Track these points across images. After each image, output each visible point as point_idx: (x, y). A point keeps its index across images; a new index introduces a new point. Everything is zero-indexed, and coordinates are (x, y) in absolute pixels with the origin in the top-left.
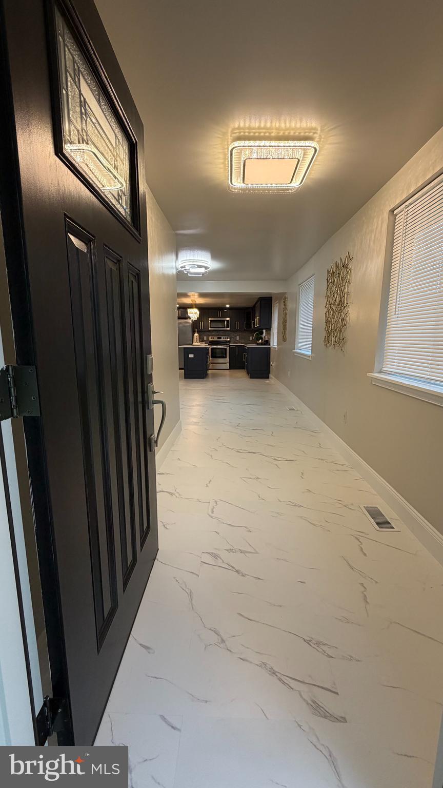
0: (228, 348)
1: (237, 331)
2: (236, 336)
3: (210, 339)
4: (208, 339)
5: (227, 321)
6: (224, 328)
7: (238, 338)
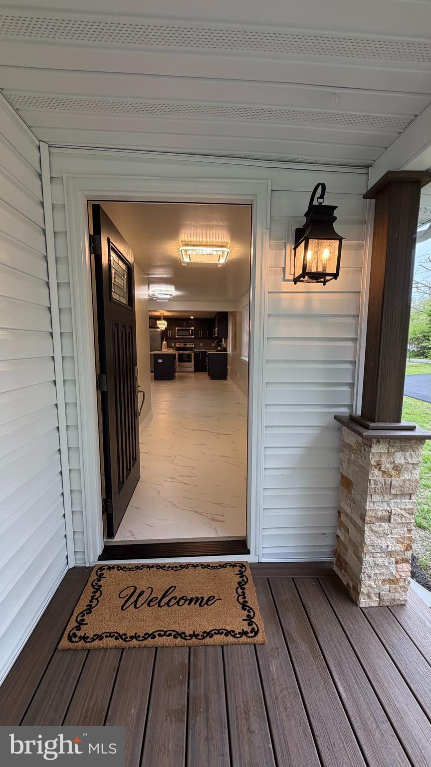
0: (193, 354)
1: (200, 339)
2: (200, 343)
3: (177, 346)
5: (192, 330)
6: (190, 336)
7: (201, 345)
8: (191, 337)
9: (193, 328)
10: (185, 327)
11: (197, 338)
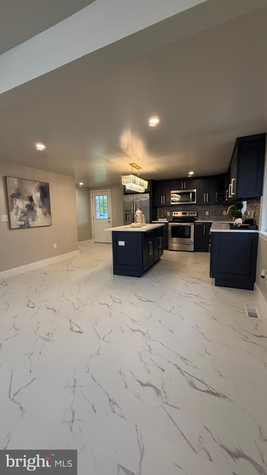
0: (193, 227)
1: (207, 204)
2: (205, 211)
3: (173, 215)
4: (171, 214)
5: (194, 193)
6: (190, 201)
7: (207, 213)
8: (191, 203)
9: (195, 190)
10: (184, 189)
11: (201, 203)
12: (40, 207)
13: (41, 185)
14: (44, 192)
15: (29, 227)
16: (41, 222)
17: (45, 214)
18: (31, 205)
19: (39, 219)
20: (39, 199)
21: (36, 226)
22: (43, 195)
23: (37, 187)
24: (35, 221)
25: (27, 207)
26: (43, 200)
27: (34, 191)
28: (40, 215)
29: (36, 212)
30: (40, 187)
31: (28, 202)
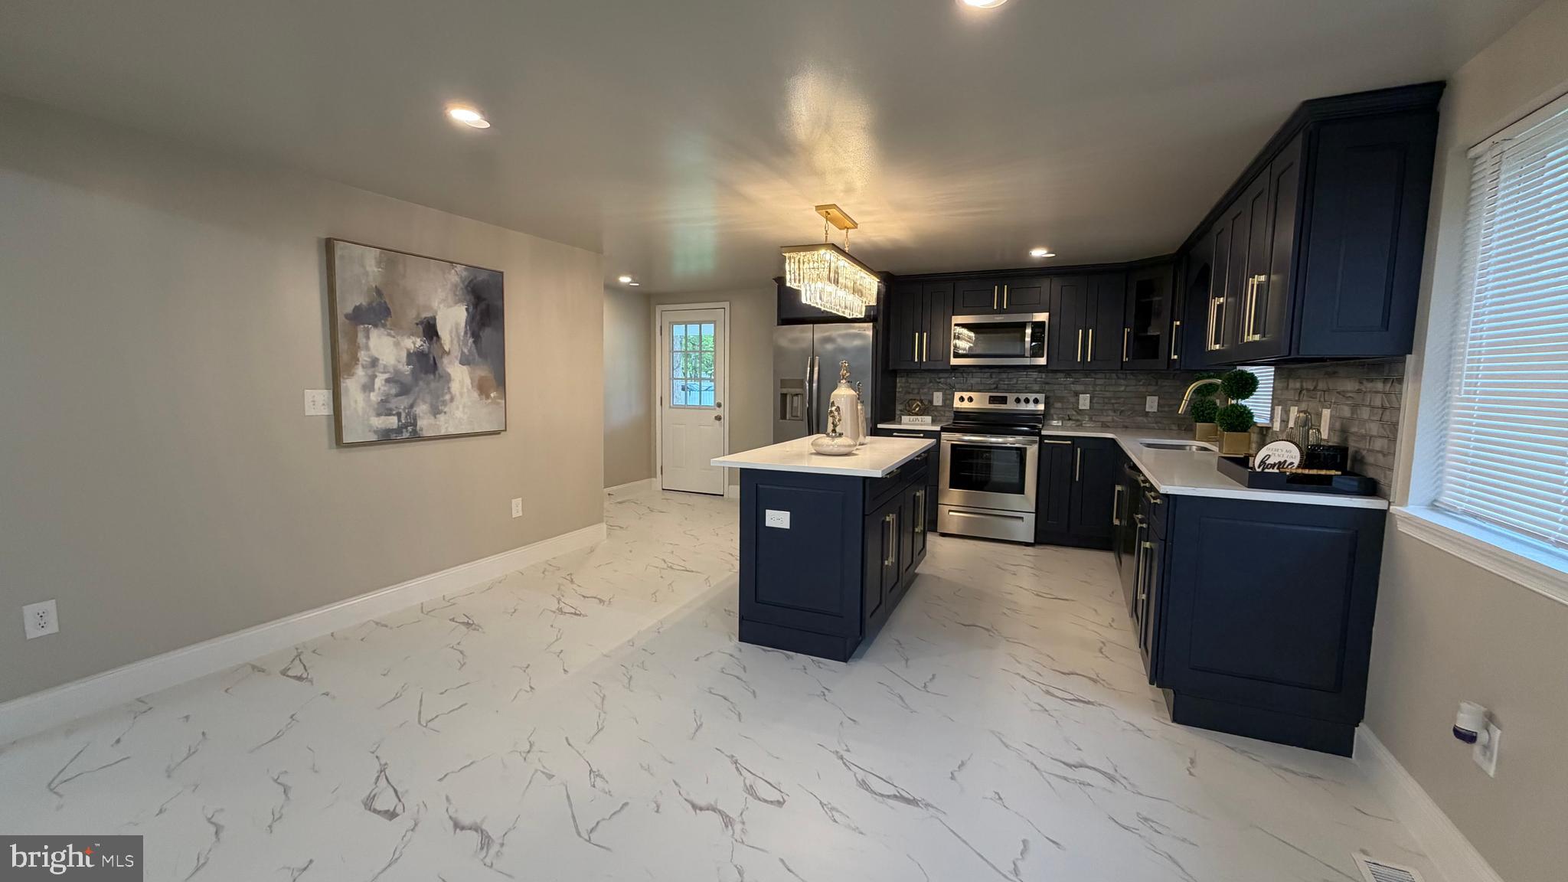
0: (1032, 452)
1: (1087, 370)
2: (1077, 394)
3: (957, 404)
4: (948, 400)
5: (1038, 326)
6: (1023, 356)
7: (1084, 402)
8: (1027, 361)
9: (1042, 317)
10: (1000, 311)
11: (1063, 366)
12: (465, 361)
13: (472, 277)
14: (483, 306)
15: (416, 437)
16: (465, 417)
17: (482, 388)
18: (429, 352)
19: (458, 408)
20: (462, 334)
21: (443, 432)
22: (478, 317)
23: (456, 286)
24: (442, 417)
25: (414, 358)
26: (476, 336)
27: (444, 300)
28: (461, 394)
29: (447, 379)
30: (467, 287)
31: (419, 342)
